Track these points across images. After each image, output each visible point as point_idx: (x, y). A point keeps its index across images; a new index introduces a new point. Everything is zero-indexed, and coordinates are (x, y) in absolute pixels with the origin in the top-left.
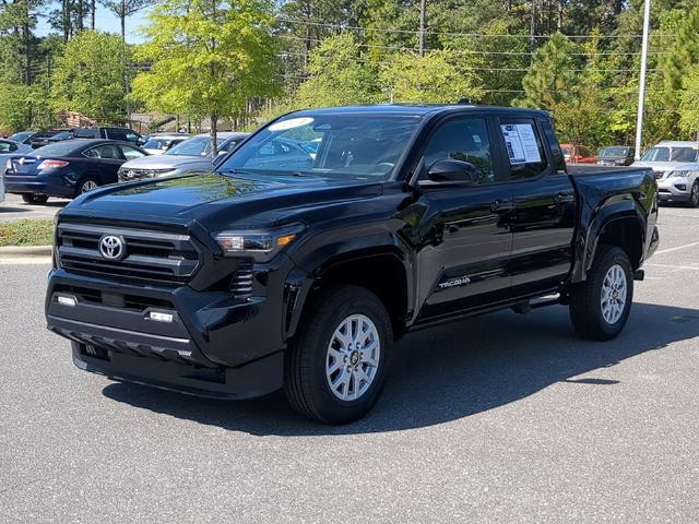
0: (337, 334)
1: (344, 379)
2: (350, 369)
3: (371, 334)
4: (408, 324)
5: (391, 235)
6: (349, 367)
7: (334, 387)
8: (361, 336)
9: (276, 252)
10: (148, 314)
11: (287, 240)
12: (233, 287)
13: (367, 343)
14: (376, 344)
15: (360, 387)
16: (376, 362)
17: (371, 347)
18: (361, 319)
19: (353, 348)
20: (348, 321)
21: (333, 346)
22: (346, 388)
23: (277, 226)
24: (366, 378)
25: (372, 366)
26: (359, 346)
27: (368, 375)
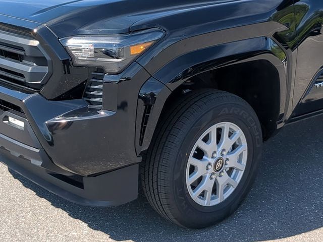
0: (200, 143)
1: (207, 185)
2: (213, 176)
3: (239, 139)
4: (279, 126)
5: (266, 39)
6: (213, 174)
7: (194, 195)
8: (227, 143)
9: (128, 62)
10: (6, 118)
11: (142, 48)
12: (86, 96)
13: (234, 147)
14: (244, 149)
15: (225, 191)
16: (243, 166)
17: (238, 152)
18: (227, 126)
19: (217, 155)
20: (212, 130)
21: (195, 156)
22: (209, 194)
23: (131, 32)
24: (231, 181)
25: (238, 170)
26: (224, 153)
27: (234, 178)
